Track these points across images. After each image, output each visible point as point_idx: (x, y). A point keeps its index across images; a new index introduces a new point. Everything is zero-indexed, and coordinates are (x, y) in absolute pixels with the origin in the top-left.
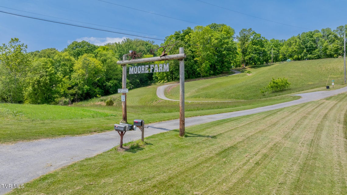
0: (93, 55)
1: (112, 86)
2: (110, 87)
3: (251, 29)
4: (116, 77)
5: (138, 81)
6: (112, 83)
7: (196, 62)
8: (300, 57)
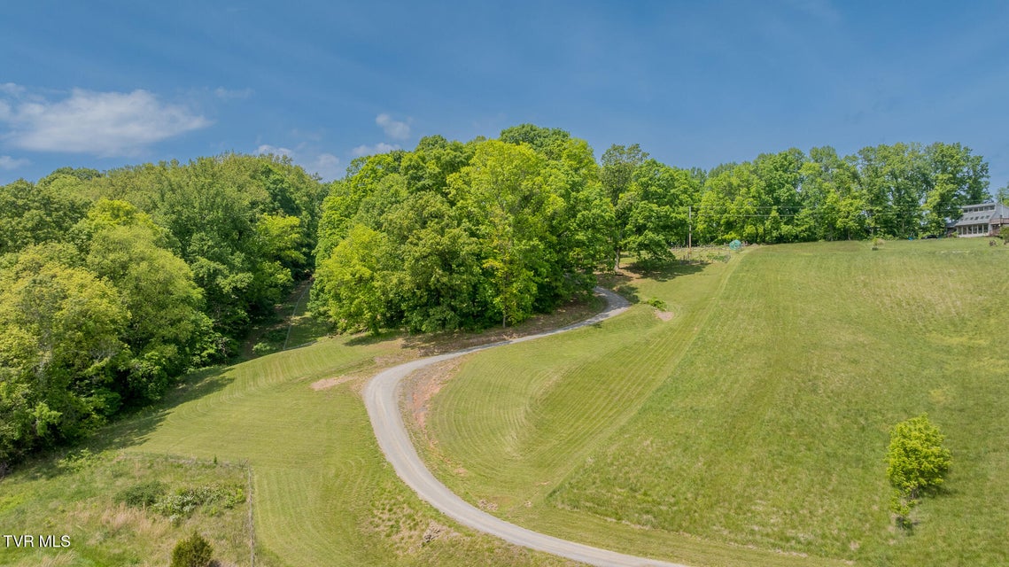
0: (72, 249)
1: (155, 372)
2: (150, 377)
3: (637, 146)
4: (169, 332)
5: (243, 313)
6: (158, 363)
7: (488, 273)
8: (761, 230)
